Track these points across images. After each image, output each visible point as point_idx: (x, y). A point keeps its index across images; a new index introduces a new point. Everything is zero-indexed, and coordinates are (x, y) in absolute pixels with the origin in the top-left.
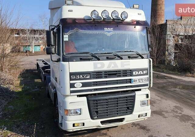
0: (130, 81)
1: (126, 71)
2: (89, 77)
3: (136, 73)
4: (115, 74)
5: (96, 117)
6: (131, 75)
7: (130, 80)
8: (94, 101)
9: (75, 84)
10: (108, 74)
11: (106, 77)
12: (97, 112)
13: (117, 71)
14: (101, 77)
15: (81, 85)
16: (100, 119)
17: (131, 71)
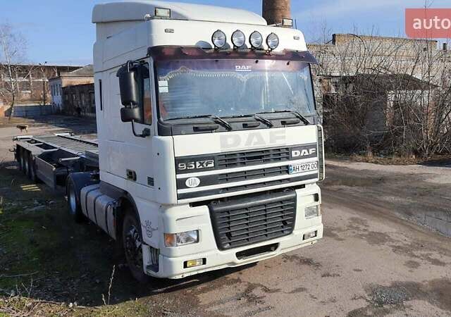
0: (287, 169)
1: (279, 150)
2: (212, 165)
3: (296, 153)
4: (260, 157)
5: (228, 245)
6: (289, 158)
7: (287, 167)
8: (222, 212)
9: (187, 181)
10: (248, 158)
11: (244, 164)
12: (229, 235)
13: (262, 152)
14: (234, 165)
15: (198, 181)
16: (235, 247)
17: (287, 149)
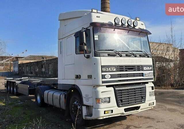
0: (142, 75)
1: (139, 66)
2: (115, 70)
3: (145, 68)
5: (121, 105)
6: (143, 70)
7: (142, 73)
8: (119, 90)
9: (106, 76)
10: (128, 68)
11: (126, 71)
12: (121, 100)
13: (133, 66)
14: (123, 71)
15: (110, 76)
16: (124, 106)
17: (142, 66)
